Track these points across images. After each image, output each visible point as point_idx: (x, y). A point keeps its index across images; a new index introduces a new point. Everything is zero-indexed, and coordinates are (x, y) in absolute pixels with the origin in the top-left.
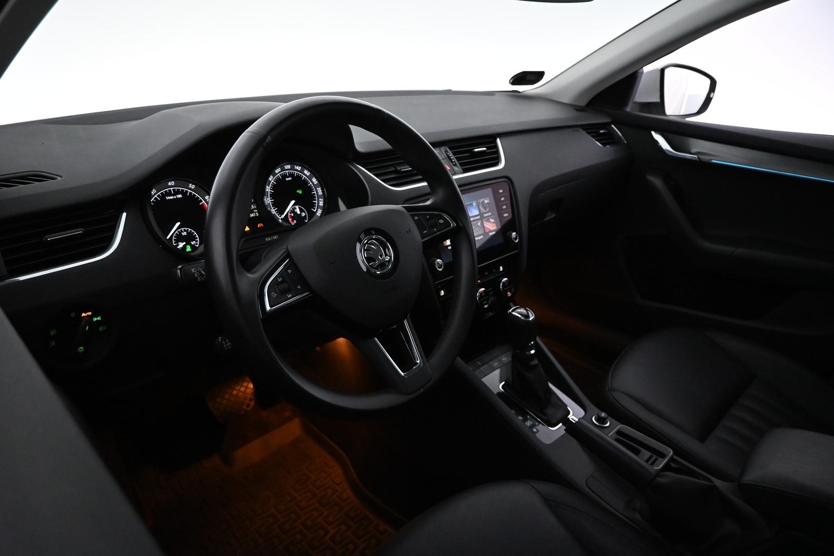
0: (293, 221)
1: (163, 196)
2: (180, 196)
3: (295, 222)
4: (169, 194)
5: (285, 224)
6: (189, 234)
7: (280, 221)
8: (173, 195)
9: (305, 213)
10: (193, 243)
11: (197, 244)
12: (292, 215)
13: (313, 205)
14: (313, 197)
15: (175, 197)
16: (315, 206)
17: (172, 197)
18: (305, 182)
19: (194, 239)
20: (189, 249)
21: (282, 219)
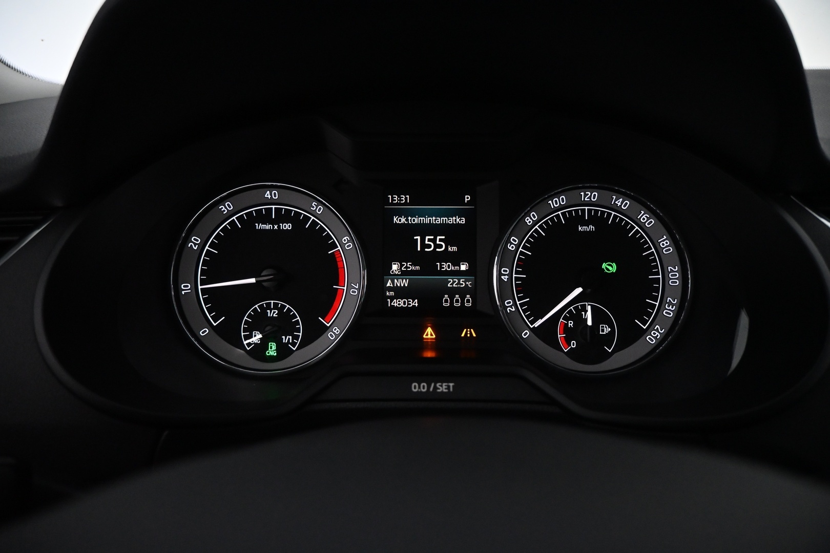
0: (568, 342)
1: (250, 221)
2: (287, 226)
3: (574, 344)
4: (265, 217)
5: (541, 348)
6: (285, 317)
7: (526, 334)
8: (273, 222)
9: (611, 325)
10: (285, 339)
11: (294, 344)
12: (571, 324)
13: (643, 311)
14: (650, 289)
15: (276, 227)
16: (649, 315)
17: (268, 227)
18: (637, 244)
19: (291, 329)
20: (272, 351)
21: (533, 330)
